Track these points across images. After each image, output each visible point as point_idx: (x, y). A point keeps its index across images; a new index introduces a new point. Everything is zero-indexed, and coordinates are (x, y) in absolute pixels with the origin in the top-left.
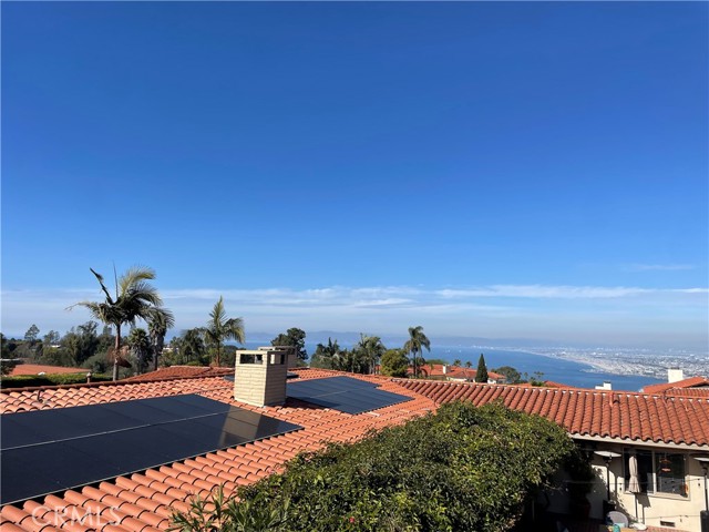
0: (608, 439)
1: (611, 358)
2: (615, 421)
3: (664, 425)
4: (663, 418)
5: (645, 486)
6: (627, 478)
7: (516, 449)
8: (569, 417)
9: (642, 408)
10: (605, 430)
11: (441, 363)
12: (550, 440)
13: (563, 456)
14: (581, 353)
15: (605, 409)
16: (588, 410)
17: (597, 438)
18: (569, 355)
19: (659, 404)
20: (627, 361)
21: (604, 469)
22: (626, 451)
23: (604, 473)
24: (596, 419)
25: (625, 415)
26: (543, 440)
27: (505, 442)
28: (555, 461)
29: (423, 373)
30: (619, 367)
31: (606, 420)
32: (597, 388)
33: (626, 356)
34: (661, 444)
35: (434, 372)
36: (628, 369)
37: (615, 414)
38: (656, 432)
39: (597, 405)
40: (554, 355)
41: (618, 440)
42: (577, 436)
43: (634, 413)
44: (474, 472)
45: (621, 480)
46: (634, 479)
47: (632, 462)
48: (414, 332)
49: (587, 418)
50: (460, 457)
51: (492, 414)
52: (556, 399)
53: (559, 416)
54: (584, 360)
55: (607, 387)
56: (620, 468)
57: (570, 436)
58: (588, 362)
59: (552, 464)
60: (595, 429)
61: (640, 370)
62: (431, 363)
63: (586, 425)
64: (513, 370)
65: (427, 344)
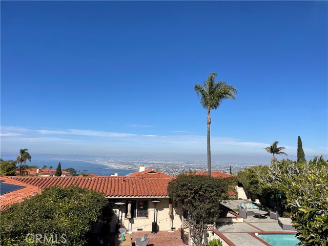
0: (121, 197)
1: (116, 163)
2: (124, 189)
3: (142, 189)
4: (141, 186)
5: (133, 215)
6: (126, 213)
7: (85, 207)
8: (105, 189)
9: (134, 183)
10: (120, 193)
11: (35, 167)
12: (98, 201)
13: (104, 207)
14: (104, 161)
15: (120, 184)
16: (113, 185)
17: (117, 197)
18: (99, 162)
19: (140, 180)
20: (123, 164)
21: (118, 210)
22: (127, 201)
23: (117, 212)
24: (116, 189)
25: (127, 186)
26: (96, 201)
27: (80, 204)
28: (101, 210)
29: (26, 173)
30: (119, 166)
31: (120, 189)
32: (112, 175)
33: (122, 161)
34: (141, 197)
35: (32, 173)
36: (122, 167)
37: (124, 186)
38: (139, 192)
39: (117, 183)
40: (93, 162)
41: (125, 197)
42: (109, 197)
43: (131, 185)
44: (66, 220)
45: (124, 214)
46: (129, 213)
47: (129, 206)
48: (22, 152)
49: (113, 189)
50: (59, 214)
51: (71, 191)
52: (100, 181)
53: (101, 189)
54: (105, 164)
55: (116, 175)
56: (124, 209)
57: (106, 198)
58: (107, 165)
59: (99, 211)
60: (116, 194)
61: (127, 167)
62: (31, 168)
63: (112, 192)
64: (73, 169)
65: (30, 158)
